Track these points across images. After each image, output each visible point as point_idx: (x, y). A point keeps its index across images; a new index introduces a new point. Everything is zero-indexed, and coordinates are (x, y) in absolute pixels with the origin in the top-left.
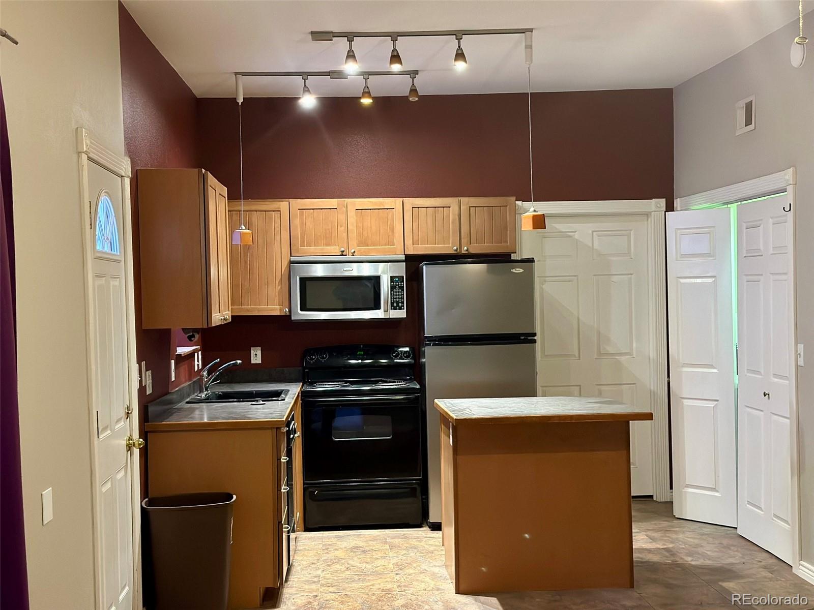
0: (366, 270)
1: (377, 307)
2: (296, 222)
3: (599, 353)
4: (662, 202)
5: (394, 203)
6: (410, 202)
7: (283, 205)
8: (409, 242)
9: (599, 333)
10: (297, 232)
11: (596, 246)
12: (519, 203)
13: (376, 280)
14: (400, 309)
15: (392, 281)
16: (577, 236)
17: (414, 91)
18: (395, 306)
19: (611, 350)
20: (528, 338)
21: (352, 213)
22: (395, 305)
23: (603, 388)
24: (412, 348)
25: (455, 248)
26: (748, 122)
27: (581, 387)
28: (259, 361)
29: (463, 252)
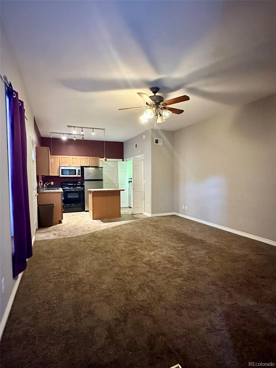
0: (73, 168)
1: (75, 174)
2: (61, 160)
3: (112, 183)
4: (122, 159)
5: (79, 157)
6: (81, 157)
7: (58, 156)
8: (81, 164)
10: (61, 162)
12: (100, 159)
13: (75, 170)
15: (78, 170)
17: (83, 138)
18: (79, 174)
20: (102, 180)
21: (71, 158)
24: (81, 182)
25: (89, 165)
26: (136, 147)
28: (53, 184)
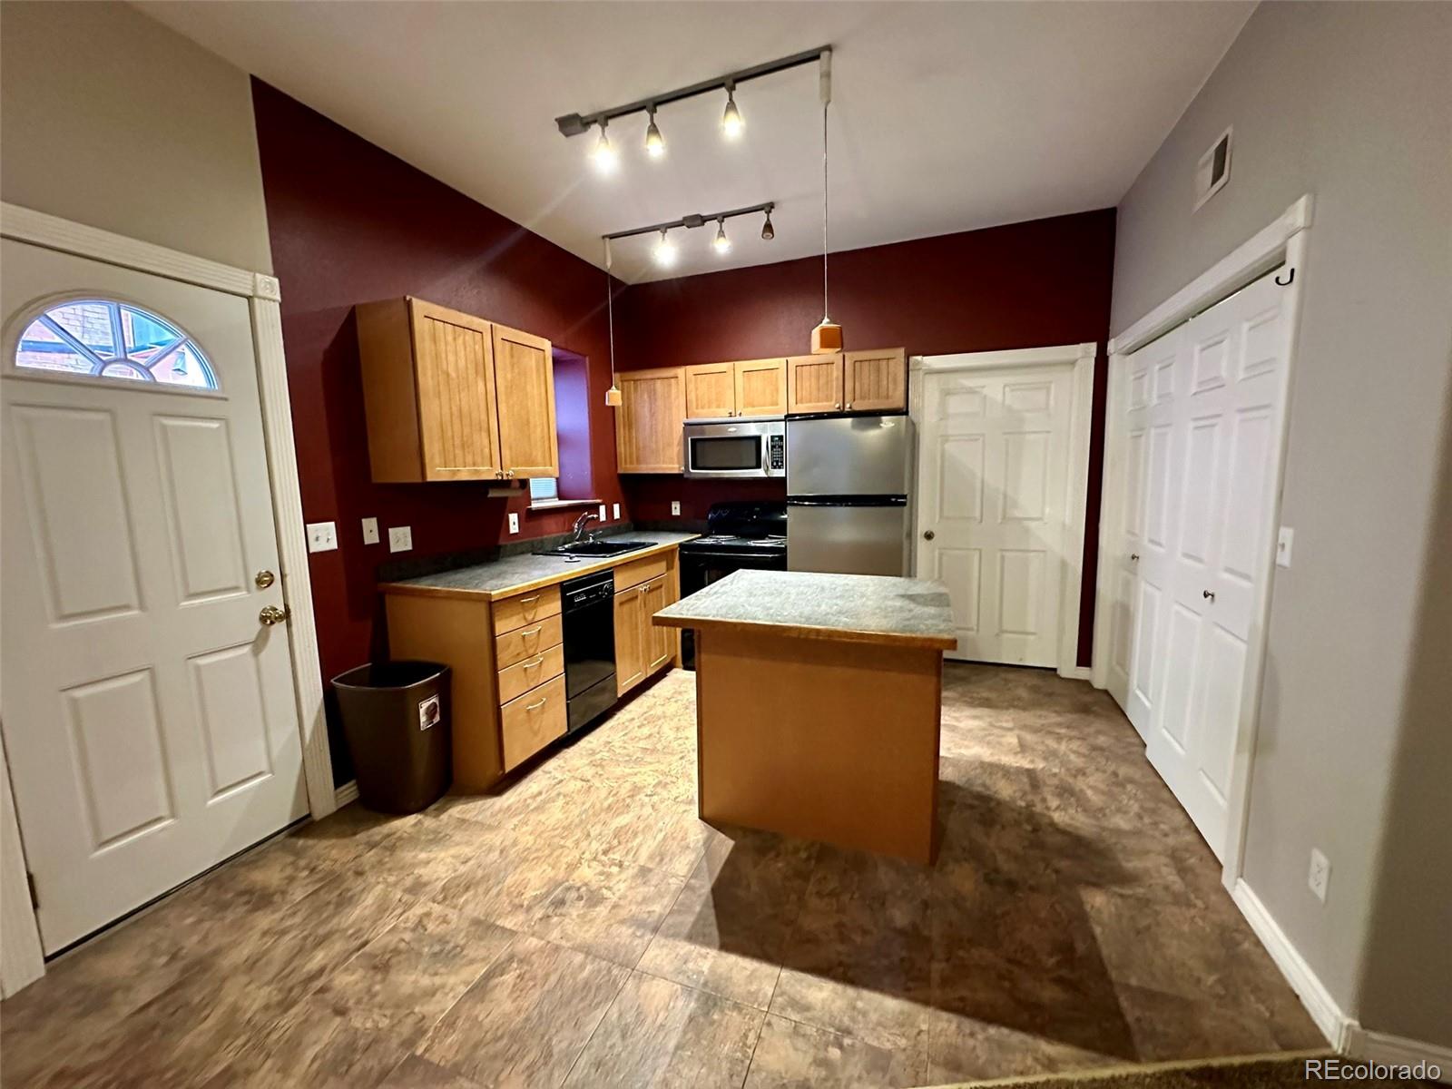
0: (751, 430)
1: (758, 466)
2: (691, 387)
3: (1004, 517)
4: (1094, 346)
5: (779, 363)
6: (794, 361)
7: (680, 371)
8: (792, 401)
9: (1005, 496)
10: (692, 396)
11: (1008, 402)
13: (758, 439)
14: (780, 468)
15: (772, 441)
16: (985, 391)
19: (1018, 514)
20: (898, 501)
21: (739, 375)
22: (775, 464)
23: (1007, 554)
25: (837, 406)
27: (983, 552)
28: (678, 514)
29: (846, 410)
